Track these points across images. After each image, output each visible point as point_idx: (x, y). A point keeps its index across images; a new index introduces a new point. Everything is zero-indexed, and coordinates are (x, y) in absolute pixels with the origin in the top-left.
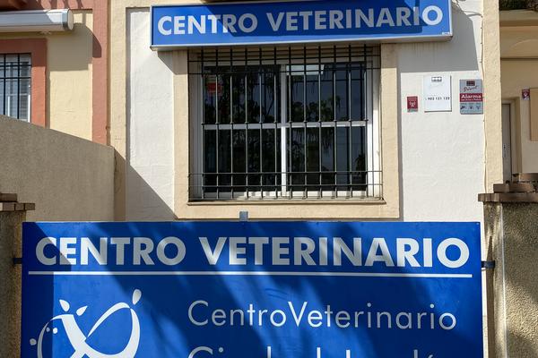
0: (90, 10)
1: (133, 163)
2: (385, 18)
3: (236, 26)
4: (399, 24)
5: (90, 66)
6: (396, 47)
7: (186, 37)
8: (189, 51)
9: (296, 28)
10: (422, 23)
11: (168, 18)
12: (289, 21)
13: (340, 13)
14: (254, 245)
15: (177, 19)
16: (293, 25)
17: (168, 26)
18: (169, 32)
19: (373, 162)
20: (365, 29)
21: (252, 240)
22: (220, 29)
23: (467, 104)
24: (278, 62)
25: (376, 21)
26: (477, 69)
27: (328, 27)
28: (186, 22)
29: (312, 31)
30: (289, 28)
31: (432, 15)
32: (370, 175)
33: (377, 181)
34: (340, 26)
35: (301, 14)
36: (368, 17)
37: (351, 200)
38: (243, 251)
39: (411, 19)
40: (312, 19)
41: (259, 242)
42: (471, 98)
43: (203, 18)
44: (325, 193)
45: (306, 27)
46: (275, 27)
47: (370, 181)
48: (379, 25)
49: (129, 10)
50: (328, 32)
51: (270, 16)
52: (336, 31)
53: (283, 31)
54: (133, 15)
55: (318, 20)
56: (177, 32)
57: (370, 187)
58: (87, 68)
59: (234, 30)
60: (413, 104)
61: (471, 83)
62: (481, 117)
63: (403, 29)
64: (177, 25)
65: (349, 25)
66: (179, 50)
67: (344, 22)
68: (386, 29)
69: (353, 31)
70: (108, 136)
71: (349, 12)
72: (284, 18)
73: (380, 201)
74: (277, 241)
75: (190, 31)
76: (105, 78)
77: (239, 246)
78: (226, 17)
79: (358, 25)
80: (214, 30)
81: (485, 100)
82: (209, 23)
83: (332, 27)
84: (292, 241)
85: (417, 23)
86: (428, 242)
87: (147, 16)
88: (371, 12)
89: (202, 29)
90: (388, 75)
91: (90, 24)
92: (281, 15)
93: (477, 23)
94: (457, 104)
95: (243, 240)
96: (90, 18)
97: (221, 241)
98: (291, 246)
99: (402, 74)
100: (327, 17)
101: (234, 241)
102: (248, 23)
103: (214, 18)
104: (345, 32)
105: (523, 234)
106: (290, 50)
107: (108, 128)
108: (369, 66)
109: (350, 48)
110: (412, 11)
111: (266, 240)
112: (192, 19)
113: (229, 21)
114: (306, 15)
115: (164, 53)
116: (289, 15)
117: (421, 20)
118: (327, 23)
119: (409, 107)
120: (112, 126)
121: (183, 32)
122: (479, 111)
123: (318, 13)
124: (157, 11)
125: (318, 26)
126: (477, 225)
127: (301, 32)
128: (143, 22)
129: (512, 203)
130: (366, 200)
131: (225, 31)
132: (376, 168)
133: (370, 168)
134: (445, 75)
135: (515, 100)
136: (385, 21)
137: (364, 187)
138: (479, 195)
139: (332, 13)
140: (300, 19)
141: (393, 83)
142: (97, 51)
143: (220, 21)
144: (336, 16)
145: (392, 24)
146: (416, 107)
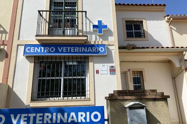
0: (6, 45)
1: (14, 89)
2: (90, 50)
3: (49, 50)
4: (93, 51)
5: (4, 61)
6: (93, 57)
7: (34, 53)
8: (35, 57)
9: (66, 51)
10: (99, 51)
11: (29, 48)
12: (64, 50)
13: (78, 48)
14: (30, 117)
15: (32, 48)
16: (65, 50)
17: (29, 50)
18: (29, 51)
19: (87, 88)
20: (84, 52)
21: (30, 115)
22: (44, 51)
23: (112, 72)
24: (61, 60)
25: (87, 51)
26: (114, 63)
27: (75, 51)
28: (34, 49)
29: (70, 52)
30: (64, 51)
31: (102, 49)
32: (87, 92)
33: (89, 94)
34: (78, 51)
35: (67, 48)
36: (85, 49)
37: (81, 100)
38: (26, 119)
39: (96, 50)
40: (70, 49)
41: (32, 115)
42: (112, 71)
43: (40, 48)
44: (78, 98)
45: (69, 51)
46: (60, 51)
47: (87, 94)
48: (88, 51)
49: (18, 45)
50: (75, 53)
51: (59, 48)
52: (77, 53)
53: (62, 52)
54: (19, 46)
55: (72, 50)
56: (31, 51)
57: (87, 95)
58: (3, 61)
59: (48, 51)
60: (98, 72)
61: (112, 67)
62: (115, 76)
63: (94, 53)
64: (32, 49)
65: (80, 51)
66: (32, 56)
67: (79, 50)
68: (90, 52)
69: (81, 53)
70: (7, 81)
71: (80, 48)
72: (63, 49)
73: (89, 100)
74: (38, 115)
75: (35, 51)
76: (8, 64)
77: (25, 117)
78: (46, 48)
79: (83, 51)
80: (42, 51)
81: (116, 71)
82: (41, 49)
83: (76, 51)
84: (44, 115)
85: (98, 51)
86: (88, 113)
87: (23, 47)
88: (86, 48)
89: (39, 51)
90: (91, 64)
91: (6, 49)
92: (62, 48)
93: (113, 51)
94: (109, 72)
95: (26, 115)
96: (6, 47)
97: (19, 116)
98: (43, 117)
99: (95, 64)
100: (74, 49)
101: (23, 115)
102: (52, 50)
103: (43, 48)
104: (79, 53)
105: (115, 109)
106: (64, 57)
107: (7, 79)
108: (86, 62)
109: (81, 57)
110: (96, 48)
111: (34, 115)
112: (36, 48)
113: (47, 49)
114: (69, 48)
115: (27, 57)
116: (64, 48)
117: (99, 50)
118: (75, 50)
119: (97, 73)
120: (8, 78)
121: (33, 51)
122: (115, 74)
123: (72, 48)
124: (26, 46)
125: (72, 51)
126: (103, 107)
127: (67, 52)
128: (22, 49)
129: (112, 100)
130: (85, 99)
131: (46, 51)
132: (88, 90)
133: (87, 90)
134: (106, 65)
135: (126, 72)
136: (90, 51)
137: (85, 96)
138: (105, 97)
139: (76, 48)
140: (67, 49)
141: (92, 66)
142: (7, 56)
143: (44, 49)
144: (77, 49)
145: (91, 51)
146: (98, 73)
